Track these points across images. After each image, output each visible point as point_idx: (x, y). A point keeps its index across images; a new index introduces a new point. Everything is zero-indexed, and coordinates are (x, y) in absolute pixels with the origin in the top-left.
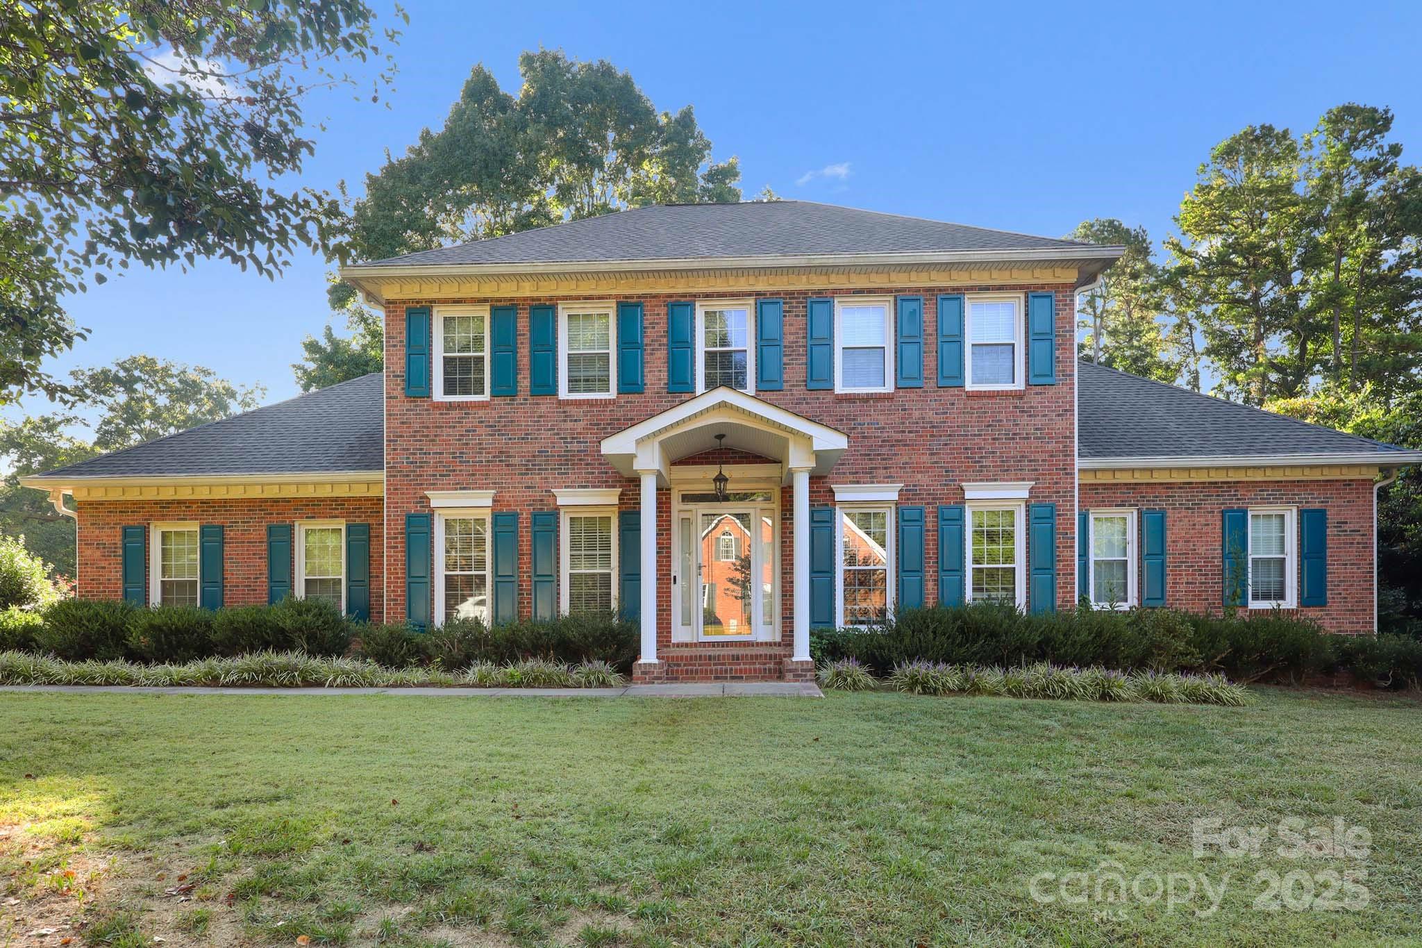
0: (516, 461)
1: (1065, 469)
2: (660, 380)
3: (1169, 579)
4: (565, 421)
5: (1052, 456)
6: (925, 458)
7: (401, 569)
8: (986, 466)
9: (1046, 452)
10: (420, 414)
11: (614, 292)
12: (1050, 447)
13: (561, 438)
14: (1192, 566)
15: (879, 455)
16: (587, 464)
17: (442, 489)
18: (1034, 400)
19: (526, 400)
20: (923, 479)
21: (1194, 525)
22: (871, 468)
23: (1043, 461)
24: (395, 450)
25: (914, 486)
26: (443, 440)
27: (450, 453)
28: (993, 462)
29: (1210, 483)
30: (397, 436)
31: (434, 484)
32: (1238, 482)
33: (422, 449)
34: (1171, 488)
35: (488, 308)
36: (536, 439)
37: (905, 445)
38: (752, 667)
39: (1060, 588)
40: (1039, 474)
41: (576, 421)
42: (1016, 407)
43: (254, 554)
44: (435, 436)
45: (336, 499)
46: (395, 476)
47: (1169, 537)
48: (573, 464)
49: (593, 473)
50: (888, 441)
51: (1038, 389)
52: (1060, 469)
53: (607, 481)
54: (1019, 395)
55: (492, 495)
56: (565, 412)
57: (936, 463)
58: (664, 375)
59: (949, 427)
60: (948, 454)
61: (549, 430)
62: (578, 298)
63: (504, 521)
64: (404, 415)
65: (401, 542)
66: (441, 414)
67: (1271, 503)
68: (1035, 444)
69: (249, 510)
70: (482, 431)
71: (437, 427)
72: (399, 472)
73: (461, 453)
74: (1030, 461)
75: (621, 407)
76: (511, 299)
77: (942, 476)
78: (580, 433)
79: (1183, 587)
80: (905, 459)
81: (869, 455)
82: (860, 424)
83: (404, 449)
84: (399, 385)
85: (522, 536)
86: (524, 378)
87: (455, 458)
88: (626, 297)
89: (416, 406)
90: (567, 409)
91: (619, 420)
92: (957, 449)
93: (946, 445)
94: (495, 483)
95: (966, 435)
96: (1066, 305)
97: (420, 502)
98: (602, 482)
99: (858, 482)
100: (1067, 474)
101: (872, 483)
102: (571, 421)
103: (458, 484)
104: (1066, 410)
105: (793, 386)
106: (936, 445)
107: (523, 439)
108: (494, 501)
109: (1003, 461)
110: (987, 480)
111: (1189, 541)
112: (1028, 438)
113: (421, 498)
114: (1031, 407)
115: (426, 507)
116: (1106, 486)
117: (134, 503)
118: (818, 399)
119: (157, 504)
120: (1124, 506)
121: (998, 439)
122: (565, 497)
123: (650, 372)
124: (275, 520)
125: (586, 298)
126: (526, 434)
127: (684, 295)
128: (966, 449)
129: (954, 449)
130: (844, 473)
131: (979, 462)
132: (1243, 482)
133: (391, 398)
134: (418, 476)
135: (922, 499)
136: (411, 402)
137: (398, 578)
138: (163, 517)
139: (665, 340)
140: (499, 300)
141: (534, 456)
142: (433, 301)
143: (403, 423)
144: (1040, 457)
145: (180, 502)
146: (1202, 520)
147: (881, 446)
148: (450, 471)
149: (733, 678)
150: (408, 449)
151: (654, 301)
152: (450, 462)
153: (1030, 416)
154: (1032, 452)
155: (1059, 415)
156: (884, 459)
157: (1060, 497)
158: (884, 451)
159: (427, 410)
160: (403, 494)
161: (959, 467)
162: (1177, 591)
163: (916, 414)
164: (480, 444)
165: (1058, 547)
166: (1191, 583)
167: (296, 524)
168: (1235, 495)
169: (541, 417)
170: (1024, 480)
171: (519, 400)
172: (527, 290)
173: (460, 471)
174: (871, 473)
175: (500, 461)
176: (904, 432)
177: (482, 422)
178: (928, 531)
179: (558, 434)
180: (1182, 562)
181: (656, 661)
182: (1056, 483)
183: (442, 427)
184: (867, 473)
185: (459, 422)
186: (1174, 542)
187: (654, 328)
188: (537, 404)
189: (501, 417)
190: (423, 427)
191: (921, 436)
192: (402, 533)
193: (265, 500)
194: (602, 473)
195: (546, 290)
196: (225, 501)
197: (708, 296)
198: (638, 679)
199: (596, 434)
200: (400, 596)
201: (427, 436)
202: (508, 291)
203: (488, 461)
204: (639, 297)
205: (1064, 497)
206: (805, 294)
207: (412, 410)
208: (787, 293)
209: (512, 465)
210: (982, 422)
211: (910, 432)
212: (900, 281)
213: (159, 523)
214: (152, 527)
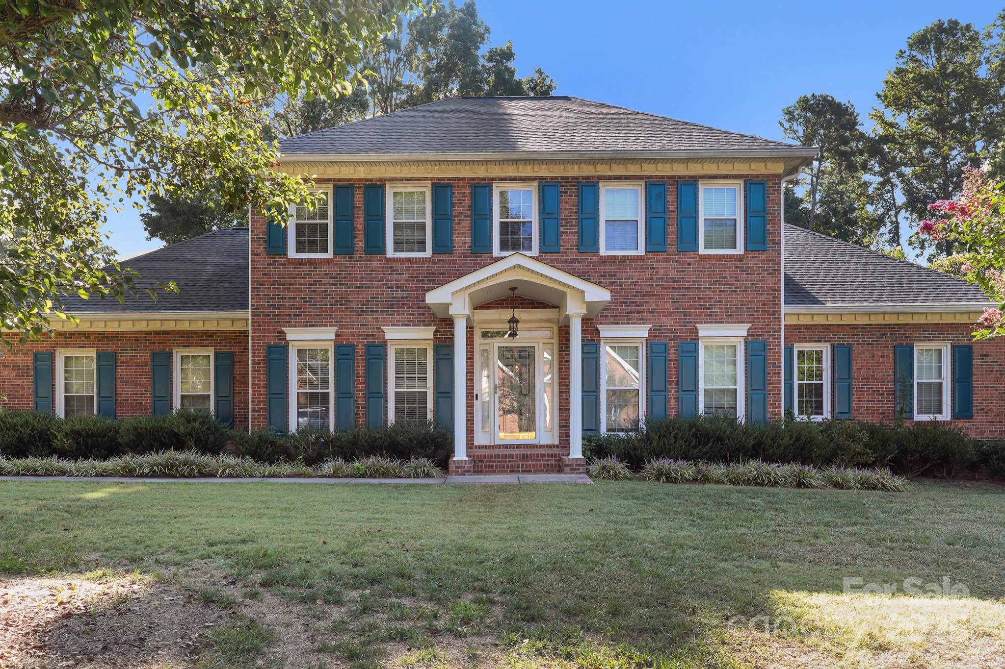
0: (353, 304)
1: (774, 314)
2: (465, 243)
3: (855, 398)
4: (392, 274)
5: (764, 305)
6: (669, 305)
7: (263, 388)
8: (714, 312)
9: (760, 301)
10: (278, 268)
11: (429, 176)
12: (762, 298)
13: (389, 288)
14: (872, 388)
15: (633, 302)
16: (409, 308)
17: (295, 326)
18: (752, 262)
19: (361, 257)
20: (667, 321)
21: (873, 357)
22: (628, 313)
23: (757, 308)
24: (258, 295)
25: (660, 326)
26: (296, 288)
27: (302, 298)
28: (720, 308)
29: (885, 325)
30: (260, 285)
31: (289, 322)
32: (906, 324)
33: (279, 295)
34: (856, 328)
35: (332, 186)
36: (369, 288)
37: (653, 295)
38: (538, 463)
39: (771, 404)
40: (755, 319)
41: (400, 274)
42: (737, 267)
43: (140, 375)
44: (290, 285)
45: (205, 332)
46: (258, 316)
47: (855, 365)
48: (398, 308)
49: (413, 315)
50: (640, 292)
51: (755, 254)
52: (771, 315)
53: (424, 321)
54: (739, 258)
55: (335, 331)
56: (391, 267)
57: (677, 309)
58: (468, 240)
59: (687, 282)
60: (686, 302)
61: (379, 281)
62: (401, 180)
63: (343, 351)
64: (265, 268)
65: (264, 367)
66: (295, 268)
67: (931, 340)
68: (752, 295)
69: (137, 340)
70: (327, 281)
71: (291, 278)
72: (261, 312)
73: (310, 298)
74: (748, 308)
75: (435, 264)
76: (349, 180)
77: (681, 319)
78: (403, 284)
79: (865, 404)
80: (654, 306)
81: (626, 302)
82: (619, 279)
83: (265, 295)
84: (261, 245)
85: (358, 363)
86: (360, 241)
87: (306, 302)
88: (439, 179)
89: (275, 261)
90: (394, 265)
91: (433, 274)
92: (693, 298)
93: (684, 295)
94: (337, 322)
95: (700, 288)
96: (775, 190)
97: (278, 336)
98: (420, 321)
99: (617, 323)
100: (775, 318)
101: (628, 324)
102: (396, 274)
103: (308, 322)
104: (775, 270)
105: (568, 249)
106: (677, 295)
107: (359, 287)
108: (336, 335)
109: (727, 308)
110: (715, 323)
111: (869, 369)
112: (746, 291)
113: (278, 333)
114: (749, 267)
115: (283, 339)
116: (806, 327)
118: (587, 259)
119: (61, 334)
120: (821, 341)
121: (723, 291)
122: (391, 333)
123: (458, 237)
124: (157, 348)
125: (408, 180)
126: (362, 284)
127: (483, 179)
128: (700, 298)
129: (690, 298)
130: (607, 316)
131: (710, 309)
132: (910, 324)
133: (255, 255)
134: (276, 315)
135: (666, 336)
136: (271, 258)
137: (261, 395)
138: (66, 346)
139: (469, 213)
140: (340, 180)
141: (367, 301)
143: (264, 274)
144: (754, 305)
145: (80, 334)
146: (880, 353)
147: (635, 296)
148: (302, 312)
149: (524, 471)
150: (268, 295)
151: (461, 183)
152: (301, 305)
153: (748, 274)
154: (749, 301)
155: (770, 274)
156: (638, 306)
157: (770, 335)
158: (637, 299)
159: (283, 265)
160: (265, 329)
161: (694, 312)
162: (861, 407)
163: (662, 272)
164: (326, 291)
165: (769, 374)
166: (872, 401)
167: (174, 352)
168: (904, 334)
169: (373, 271)
170: (743, 322)
171: (356, 257)
172: (361, 173)
173: (310, 312)
174: (627, 316)
175: (341, 305)
176: (652, 285)
177: (327, 274)
178: (670, 360)
179: (386, 284)
180: (864, 385)
181: (466, 459)
182: (768, 325)
183: (295, 278)
184: (624, 316)
185: (309, 274)
186: (858, 369)
187: (460, 203)
188: (370, 261)
189: (341, 271)
190: (281, 278)
191: (666, 289)
192: (264, 360)
193: (150, 333)
194: (420, 314)
195: (377, 173)
196: (117, 333)
197: (502, 179)
198: (453, 471)
199: (416, 284)
200: (262, 408)
201: (284, 285)
202: (347, 173)
203: (332, 305)
204: (449, 179)
205: (774, 335)
206: (577, 179)
207: (271, 265)
208: (563, 178)
209: (350, 308)
210: (712, 278)
211: (657, 285)
212: (649, 170)
213: (62, 350)
214: (57, 354)
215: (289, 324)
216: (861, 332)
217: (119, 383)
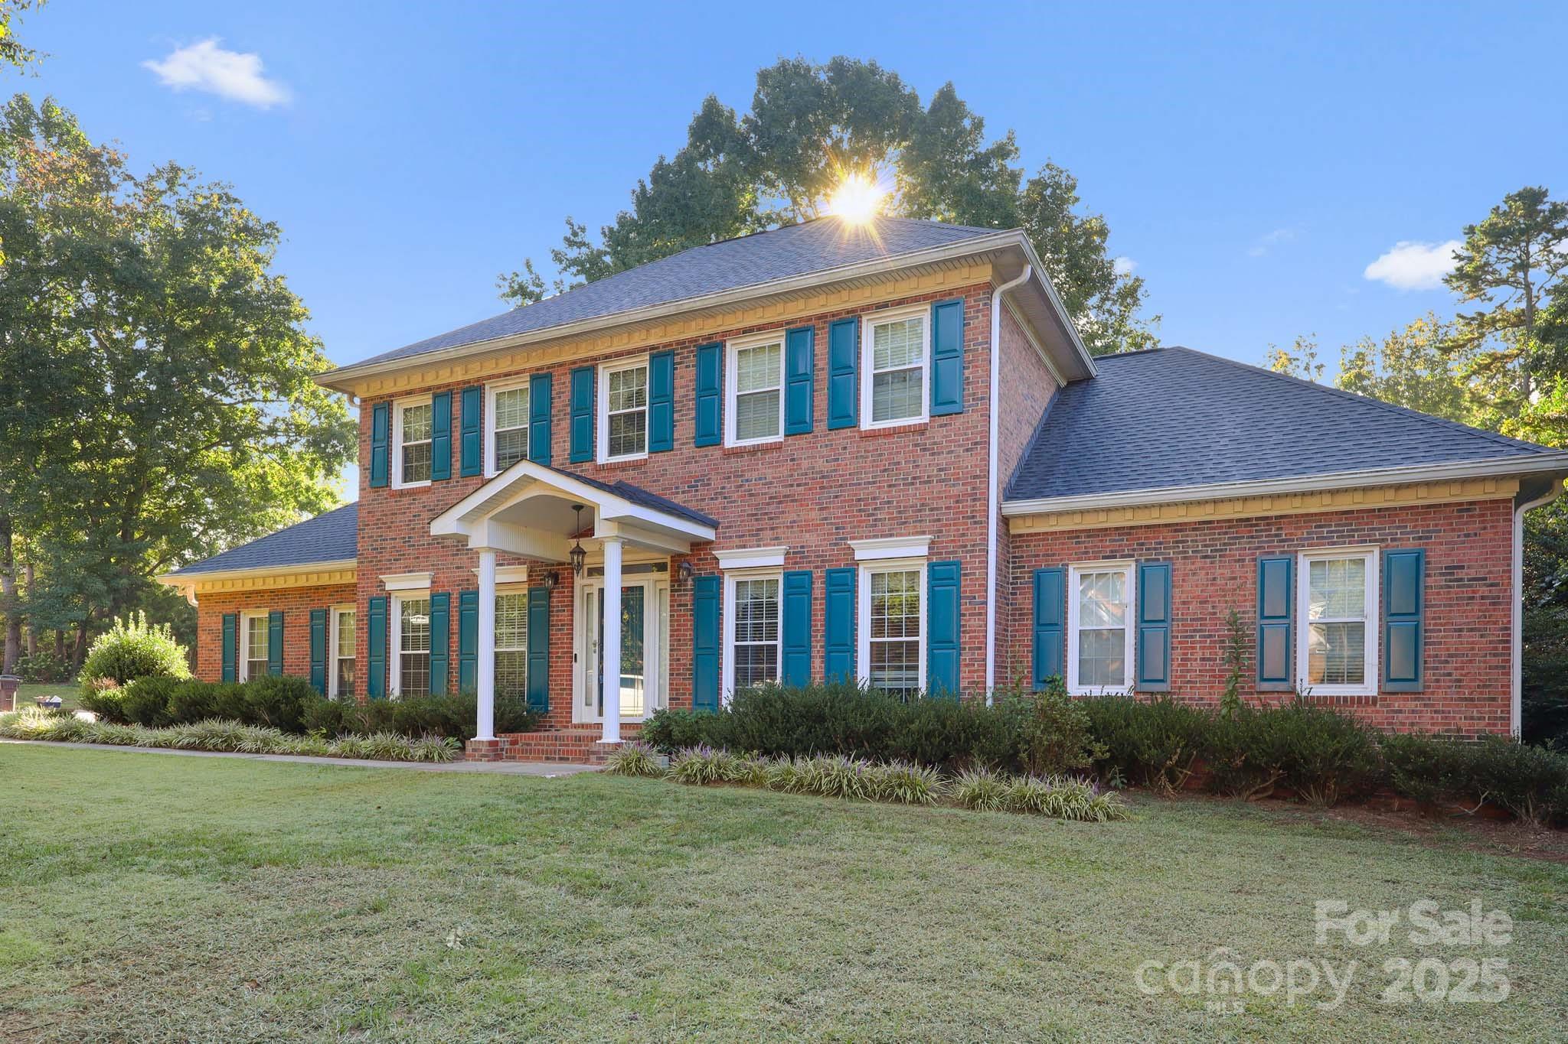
0: (449, 542)
1: (973, 517)
2: (566, 450)
3: (1177, 654)
5: (957, 502)
6: (815, 515)
7: (366, 649)
8: (880, 520)
9: (951, 497)
10: (382, 503)
11: (527, 366)
12: (954, 491)
14: (1210, 636)
15: (766, 514)
17: (396, 573)
18: (938, 435)
19: (459, 481)
20: (811, 539)
21: (1214, 579)
22: (758, 530)
23: (946, 508)
24: (363, 537)
25: (802, 547)
26: (398, 525)
27: (402, 537)
28: (889, 513)
29: (1238, 520)
30: (365, 524)
31: (391, 568)
32: (1281, 517)
33: (382, 535)
34: (1181, 531)
35: (431, 396)
37: (792, 501)
39: (966, 665)
40: (942, 526)
42: (916, 445)
43: (301, 637)
44: (392, 521)
46: (362, 563)
47: (1178, 595)
50: (775, 498)
51: (944, 420)
52: (968, 518)
54: (921, 430)
55: (431, 576)
57: (826, 519)
58: (568, 445)
59: (840, 476)
60: (838, 508)
62: (499, 376)
63: (439, 601)
64: (370, 503)
65: (366, 624)
66: (398, 501)
67: (1334, 543)
68: (937, 488)
69: (299, 598)
70: (426, 514)
71: (393, 513)
72: (365, 558)
73: (410, 537)
74: (932, 510)
76: (448, 385)
77: (832, 534)
79: (1196, 665)
80: (793, 517)
81: (756, 515)
82: (747, 481)
83: (369, 536)
84: (368, 475)
85: (452, 616)
86: (457, 460)
87: (406, 541)
88: (538, 370)
89: (380, 496)
92: (848, 501)
93: (836, 497)
94: (435, 564)
95: (860, 484)
96: (978, 311)
97: (380, 586)
98: (515, 559)
99: (744, 547)
100: (975, 523)
101: (759, 546)
103: (406, 566)
104: (976, 444)
105: (683, 444)
106: (826, 498)
108: (433, 582)
109: (900, 512)
110: (882, 536)
111: (1206, 602)
112: (929, 482)
113: (380, 582)
114: (935, 443)
115: (385, 590)
116: (1091, 533)
117: (231, 594)
118: (706, 456)
119: (244, 594)
120: (1115, 557)
121: (894, 486)
123: (558, 443)
124: (316, 606)
125: (506, 375)
127: (588, 360)
128: (859, 500)
129: (845, 501)
130: (731, 537)
131: (873, 515)
132: (1290, 516)
133: (362, 490)
134: (379, 561)
135: (810, 562)
136: (375, 491)
137: (363, 657)
138: (247, 606)
139: (569, 409)
140: (439, 387)
142: (392, 396)
143: (369, 511)
144: (942, 504)
145: (258, 592)
146: (1227, 573)
147: (768, 504)
148: (402, 555)
150: (372, 536)
151: (561, 370)
152: (401, 546)
153: (933, 454)
154: (933, 499)
155: (967, 450)
156: (771, 519)
157: (967, 552)
158: (771, 509)
159: (388, 498)
160: (368, 578)
161: (850, 522)
162: (1188, 671)
163: (805, 464)
164: (425, 527)
165: (964, 615)
166: (1209, 659)
167: (332, 609)
168: (1276, 535)
170: (922, 533)
171: (453, 483)
172: (459, 375)
173: (409, 554)
174: (757, 535)
175: (439, 543)
176: (792, 485)
177: (426, 506)
178: (816, 599)
180: (1194, 631)
182: (963, 535)
183: (396, 513)
184: (753, 535)
185: (409, 508)
186: (1184, 603)
187: (560, 397)
188: (467, 484)
189: (440, 500)
190: (383, 514)
191: (810, 489)
192: (366, 615)
193: (310, 588)
195: (474, 372)
196: (285, 590)
197: (607, 357)
198: (470, 756)
200: (364, 674)
201: (386, 522)
202: (445, 377)
203: (429, 544)
204: (548, 368)
205: (972, 551)
206: (696, 341)
207: (375, 499)
208: (678, 343)
209: (447, 546)
210: (877, 466)
211: (798, 485)
212: (789, 312)
213: (246, 611)
214: (242, 614)
215: (389, 570)
216: (1191, 536)
217: (285, 647)
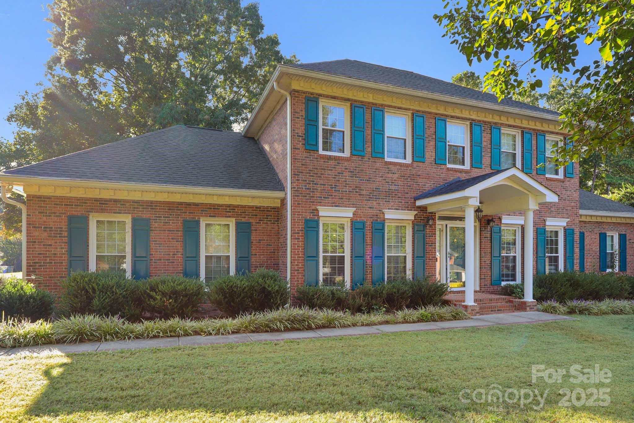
0: (364, 192)
2: (432, 156)
3: (585, 260)
4: (388, 173)
5: (572, 208)
7: (301, 252)
8: (552, 211)
9: (571, 206)
10: (313, 160)
11: (412, 107)
12: (573, 204)
13: (386, 182)
14: (591, 255)
16: (399, 197)
17: (325, 205)
18: (567, 184)
19: (369, 159)
21: (592, 238)
23: (570, 210)
24: (298, 180)
26: (325, 177)
27: (329, 185)
28: (555, 209)
29: (596, 222)
30: (299, 172)
31: (321, 202)
33: (313, 181)
34: (586, 223)
35: (349, 104)
36: (374, 181)
39: (575, 265)
40: (569, 216)
41: (393, 173)
42: (562, 186)
43: (172, 239)
44: (321, 174)
45: (229, 206)
46: (298, 196)
47: (586, 243)
48: (392, 197)
49: (401, 202)
51: (568, 179)
52: (575, 214)
53: (408, 207)
54: (562, 181)
55: (353, 211)
56: (388, 168)
58: (433, 154)
61: (381, 177)
62: (395, 107)
63: (355, 226)
64: (303, 160)
65: (302, 236)
66: (324, 162)
68: (568, 202)
69: (169, 209)
70: (347, 174)
71: (322, 169)
72: (300, 193)
73: (335, 185)
74: (566, 210)
75: (415, 168)
76: (362, 102)
77: (539, 214)
78: (396, 180)
79: (589, 264)
83: (303, 180)
84: (300, 141)
85: (367, 235)
86: (368, 147)
87: (332, 188)
88: (416, 111)
89: (310, 155)
90: (390, 166)
91: (413, 175)
94: (353, 204)
97: (312, 213)
98: (406, 207)
99: (509, 215)
100: (577, 216)
101: (514, 215)
102: (391, 173)
103: (333, 203)
104: (576, 189)
105: (486, 167)
107: (368, 180)
108: (353, 214)
109: (558, 209)
110: (553, 217)
111: (590, 245)
112: (565, 200)
113: (313, 210)
114: (566, 187)
115: (316, 215)
117: (78, 199)
119: (97, 201)
122: (390, 214)
123: (428, 152)
124: (188, 217)
125: (399, 108)
126: (370, 178)
127: (442, 115)
131: (550, 209)
132: (605, 222)
133: (296, 148)
134: (311, 197)
136: (308, 152)
137: (300, 257)
138: (102, 211)
139: (434, 137)
140: (356, 101)
141: (373, 191)
142: (320, 95)
143: (302, 165)
144: (569, 208)
145: (116, 201)
146: (594, 237)
148: (329, 195)
150: (305, 181)
151: (429, 116)
152: (329, 190)
153: (566, 190)
154: (566, 206)
155: (574, 191)
157: (575, 226)
159: (316, 158)
160: (303, 207)
161: (544, 211)
162: (587, 265)
164: (346, 181)
165: (575, 248)
166: (591, 262)
167: (201, 220)
168: (603, 227)
169: (376, 169)
170: (564, 218)
171: (366, 159)
172: (371, 99)
173: (335, 196)
175: (356, 192)
177: (346, 169)
179: (385, 180)
180: (589, 253)
181: (474, 304)
182: (574, 220)
183: (325, 169)
185: (334, 168)
186: (587, 246)
187: (429, 129)
188: (375, 162)
189: (356, 167)
190: (315, 168)
192: (302, 231)
193: (181, 204)
194: (406, 202)
195: (380, 100)
196: (152, 202)
197: (452, 117)
198: (470, 313)
199: (403, 181)
200: (301, 268)
201: (317, 174)
202: (361, 97)
203: (350, 192)
204: (423, 112)
206: (491, 123)
207: (308, 158)
208: (484, 121)
209: (362, 195)
212: (525, 124)
213: (96, 214)
214: (91, 217)
215: (321, 204)
216: (588, 225)
217: (153, 246)
